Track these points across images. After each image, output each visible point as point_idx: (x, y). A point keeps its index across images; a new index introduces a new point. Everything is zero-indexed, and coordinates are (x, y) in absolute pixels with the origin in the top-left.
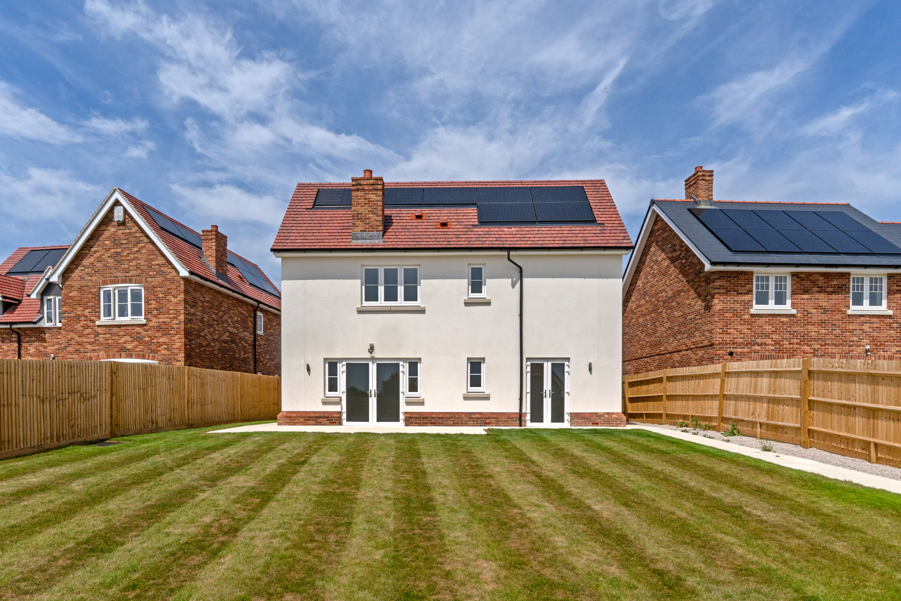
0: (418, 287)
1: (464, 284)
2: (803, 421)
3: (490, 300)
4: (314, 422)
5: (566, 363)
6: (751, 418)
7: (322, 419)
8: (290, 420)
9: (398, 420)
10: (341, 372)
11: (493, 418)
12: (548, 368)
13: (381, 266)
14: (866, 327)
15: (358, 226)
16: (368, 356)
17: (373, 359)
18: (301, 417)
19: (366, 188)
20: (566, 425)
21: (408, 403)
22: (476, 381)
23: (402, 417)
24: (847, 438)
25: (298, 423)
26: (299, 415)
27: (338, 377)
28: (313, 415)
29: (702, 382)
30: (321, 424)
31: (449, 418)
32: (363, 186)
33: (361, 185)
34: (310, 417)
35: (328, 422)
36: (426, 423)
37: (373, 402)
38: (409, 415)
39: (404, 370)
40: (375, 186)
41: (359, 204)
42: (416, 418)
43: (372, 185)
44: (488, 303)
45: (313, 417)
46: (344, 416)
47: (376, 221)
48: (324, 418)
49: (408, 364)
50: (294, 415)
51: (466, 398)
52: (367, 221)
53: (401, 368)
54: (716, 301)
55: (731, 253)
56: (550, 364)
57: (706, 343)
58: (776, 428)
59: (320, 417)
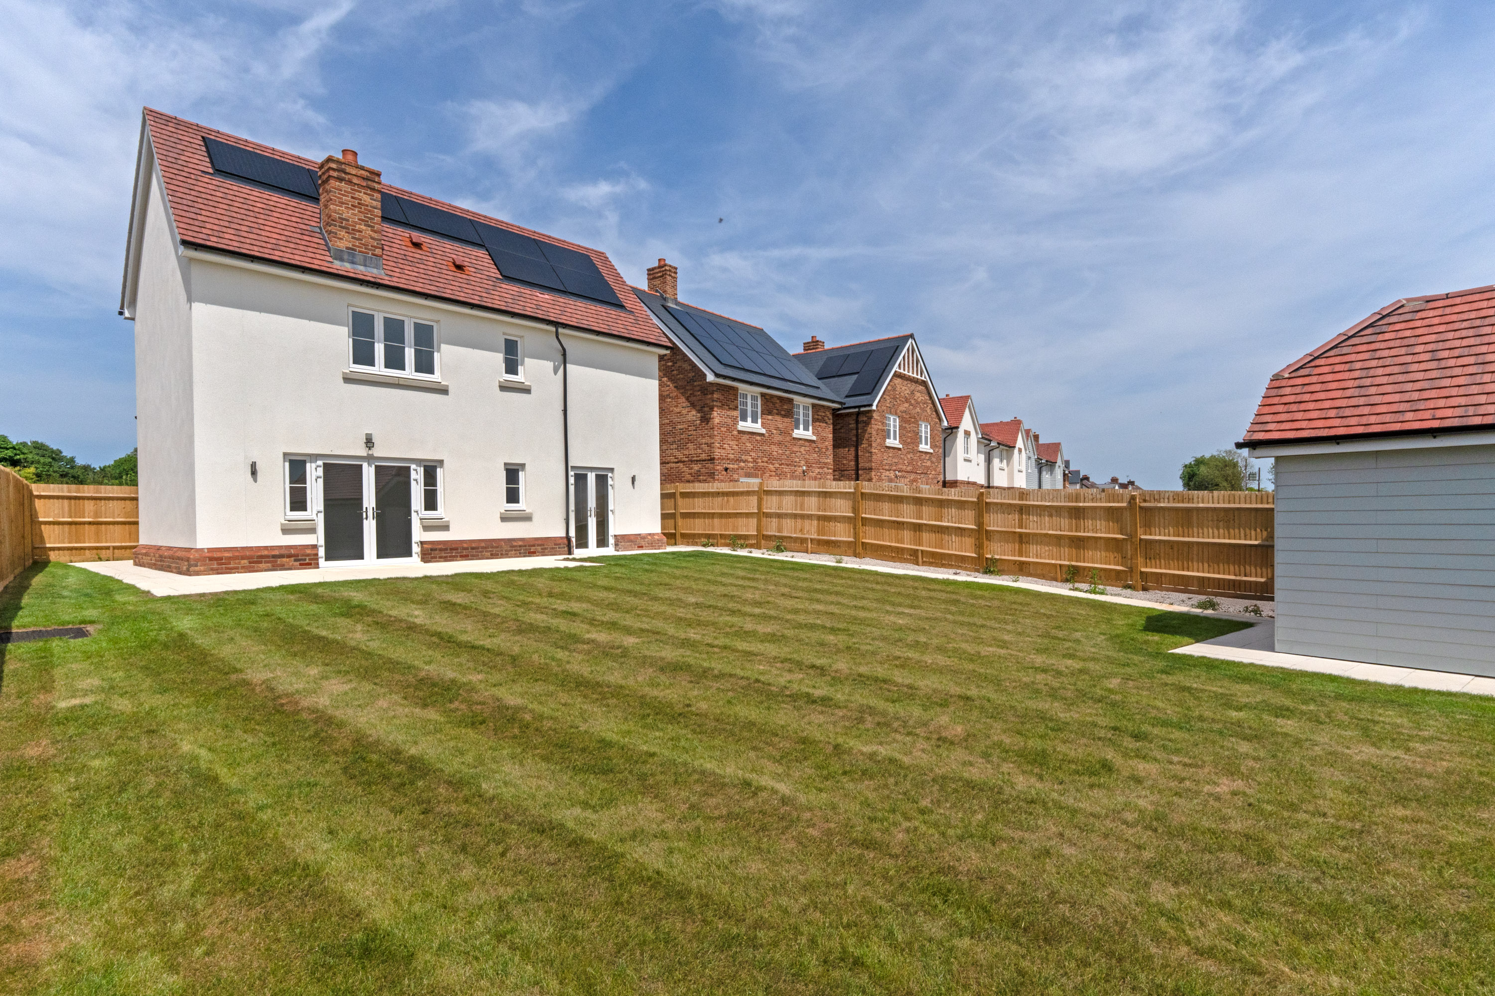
0: (436, 355)
1: (498, 359)
2: (856, 535)
3: (530, 386)
4: (269, 565)
5: (610, 475)
6: (799, 535)
7: (284, 560)
8: (218, 564)
9: (409, 554)
10: (314, 478)
11: (538, 545)
12: (591, 478)
13: (378, 311)
14: (802, 449)
15: (341, 239)
16: (363, 452)
17: (370, 459)
18: (243, 558)
19: (355, 180)
20: (609, 551)
21: (426, 528)
22: (512, 496)
23: (416, 549)
24: (897, 548)
25: (237, 568)
26: (237, 554)
27: (308, 485)
28: (266, 553)
29: (731, 499)
30: (283, 568)
31: (486, 548)
32: (350, 176)
33: (346, 173)
34: (262, 557)
35: (298, 563)
36: (454, 557)
37: (370, 528)
38: (429, 546)
39: (417, 475)
40: (370, 183)
41: (343, 203)
42: (441, 550)
43: (364, 178)
44: (527, 391)
45: (268, 557)
46: (322, 552)
47: (372, 238)
48: (289, 556)
49: (422, 469)
50: (227, 555)
51: (504, 519)
52: (357, 235)
53: (413, 475)
54: (715, 414)
55: (722, 366)
56: (594, 474)
57: (704, 456)
58: (828, 543)
59: (281, 556)
